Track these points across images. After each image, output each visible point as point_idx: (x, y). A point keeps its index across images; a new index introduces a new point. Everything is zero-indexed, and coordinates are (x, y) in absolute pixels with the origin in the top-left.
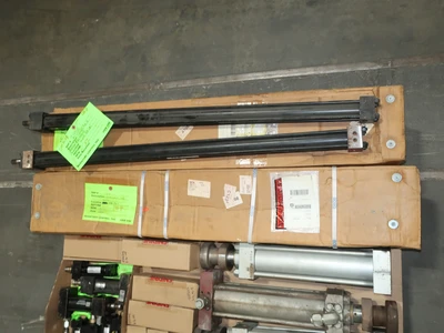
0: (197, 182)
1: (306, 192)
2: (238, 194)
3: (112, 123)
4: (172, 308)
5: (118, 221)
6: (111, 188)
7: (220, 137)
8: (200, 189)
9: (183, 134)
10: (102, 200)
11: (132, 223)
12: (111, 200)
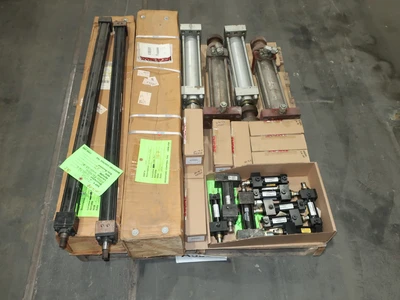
0: (140, 99)
1: (149, 49)
2: (150, 78)
3: (85, 146)
4: (233, 135)
5: (169, 153)
6: (141, 160)
7: (109, 88)
8: (145, 98)
9: (103, 110)
10: (151, 169)
11: (170, 141)
12: (151, 160)
